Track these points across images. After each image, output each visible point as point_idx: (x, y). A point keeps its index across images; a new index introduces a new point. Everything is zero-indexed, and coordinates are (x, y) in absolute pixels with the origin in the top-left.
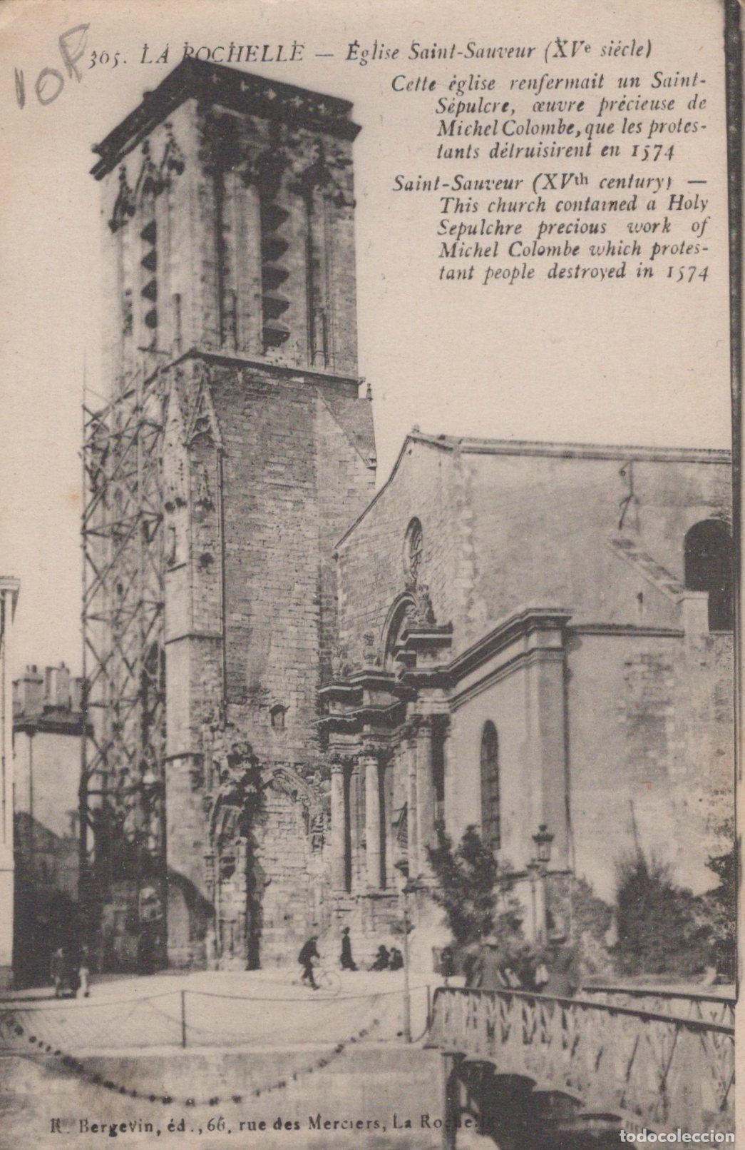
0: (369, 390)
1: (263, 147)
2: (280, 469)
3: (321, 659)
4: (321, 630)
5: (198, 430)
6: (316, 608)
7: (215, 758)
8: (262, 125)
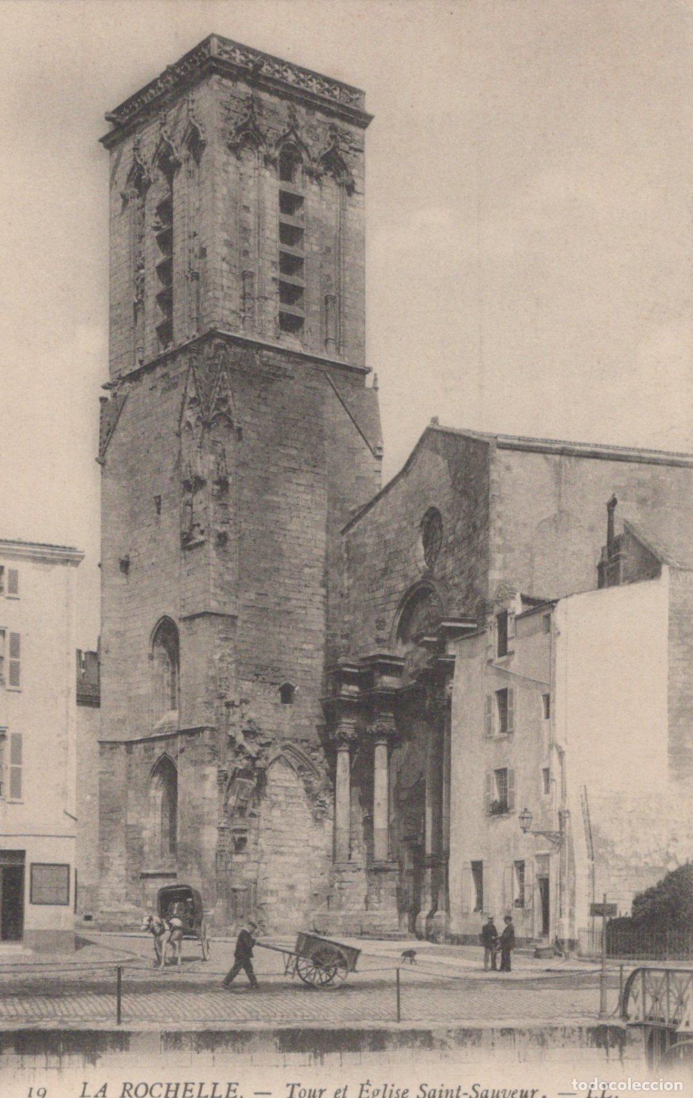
0: (376, 380)
1: (282, 129)
2: (294, 452)
3: (327, 641)
4: (327, 612)
5: (219, 409)
6: (323, 591)
7: (230, 733)
8: (281, 105)
